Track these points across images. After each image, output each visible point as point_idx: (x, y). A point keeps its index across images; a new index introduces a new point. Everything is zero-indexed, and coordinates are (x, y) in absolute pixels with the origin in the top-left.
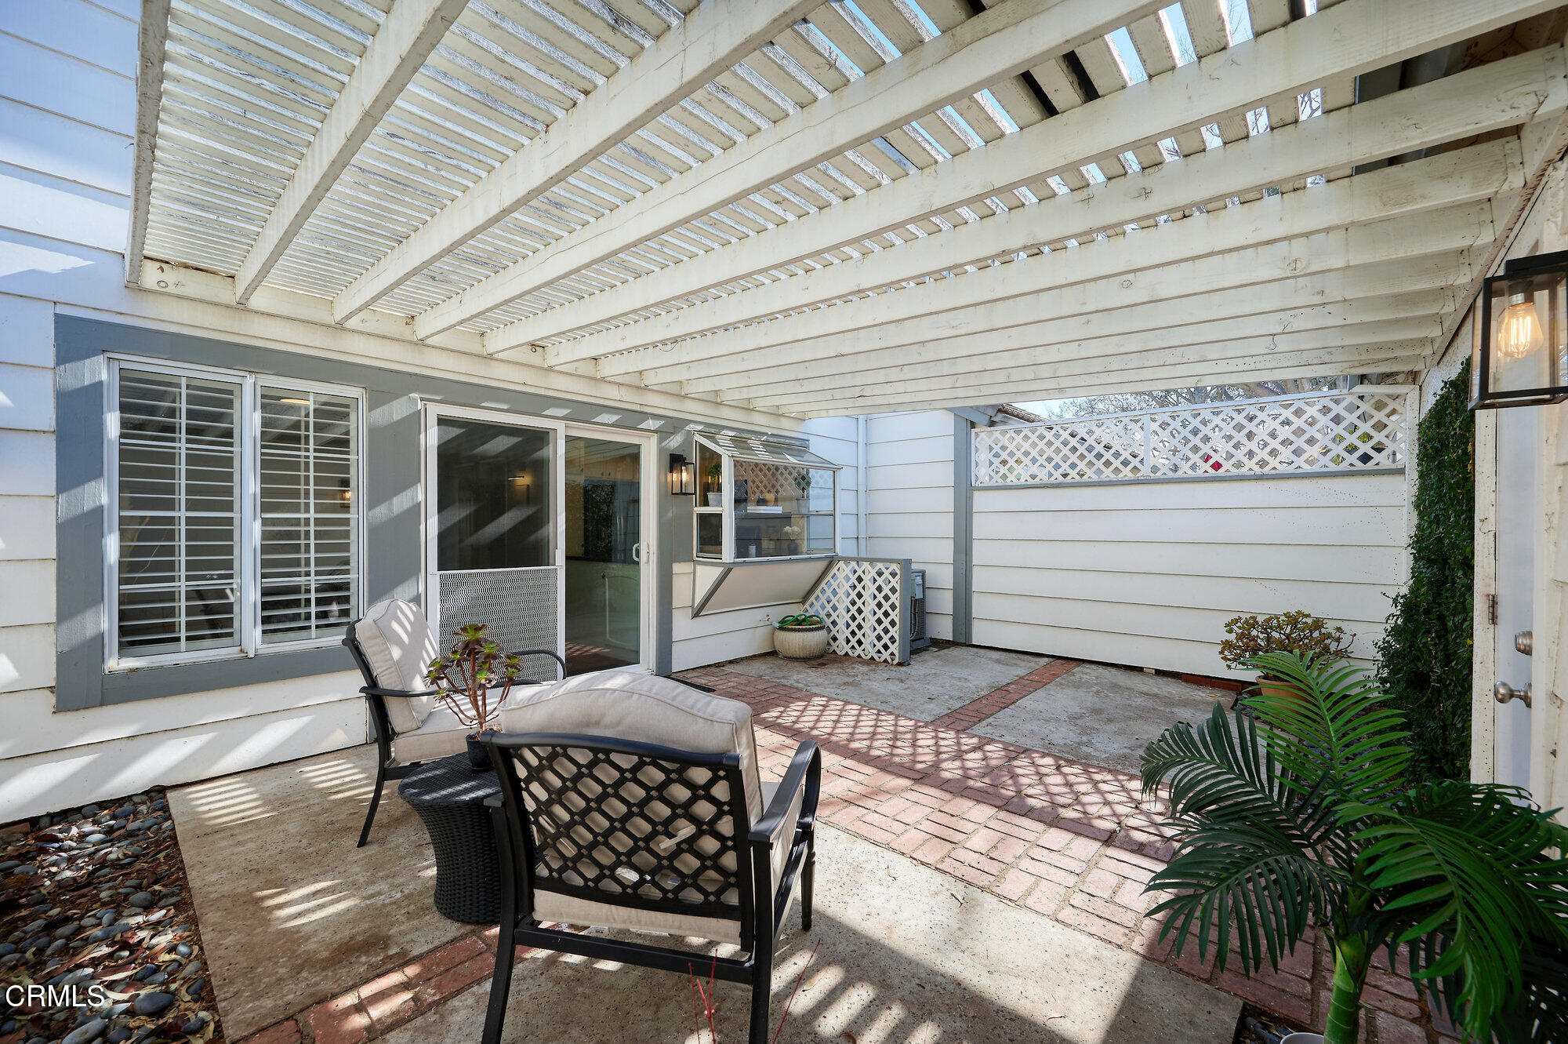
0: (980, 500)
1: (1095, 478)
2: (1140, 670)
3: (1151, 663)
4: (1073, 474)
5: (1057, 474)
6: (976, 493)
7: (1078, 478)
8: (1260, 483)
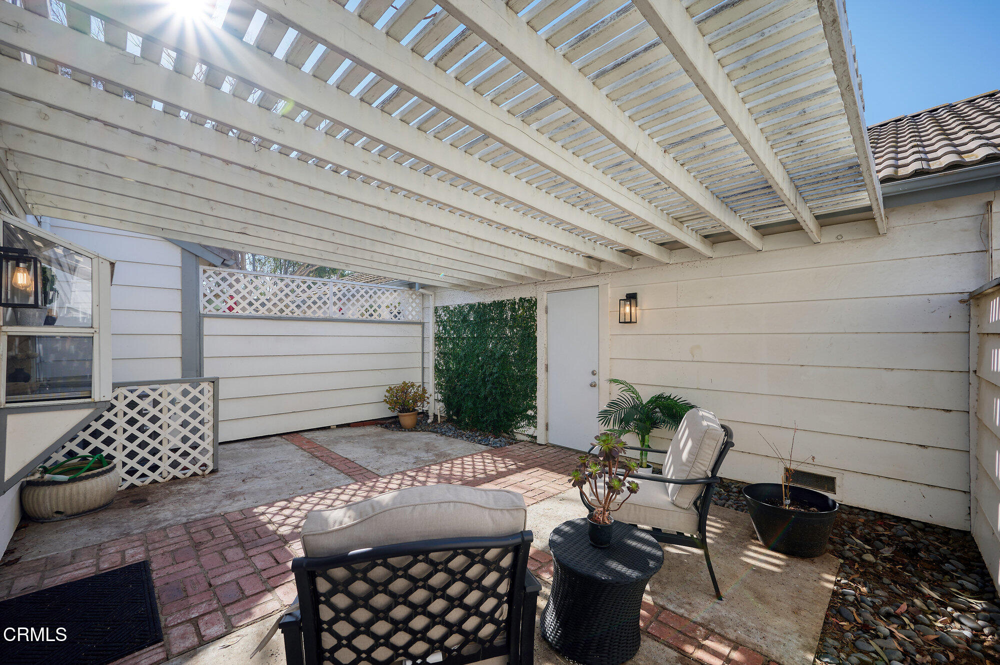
0: (209, 326)
1: (302, 315)
2: (329, 428)
3: (332, 423)
4: (287, 311)
5: (275, 310)
6: (206, 320)
7: (290, 314)
8: (379, 325)
